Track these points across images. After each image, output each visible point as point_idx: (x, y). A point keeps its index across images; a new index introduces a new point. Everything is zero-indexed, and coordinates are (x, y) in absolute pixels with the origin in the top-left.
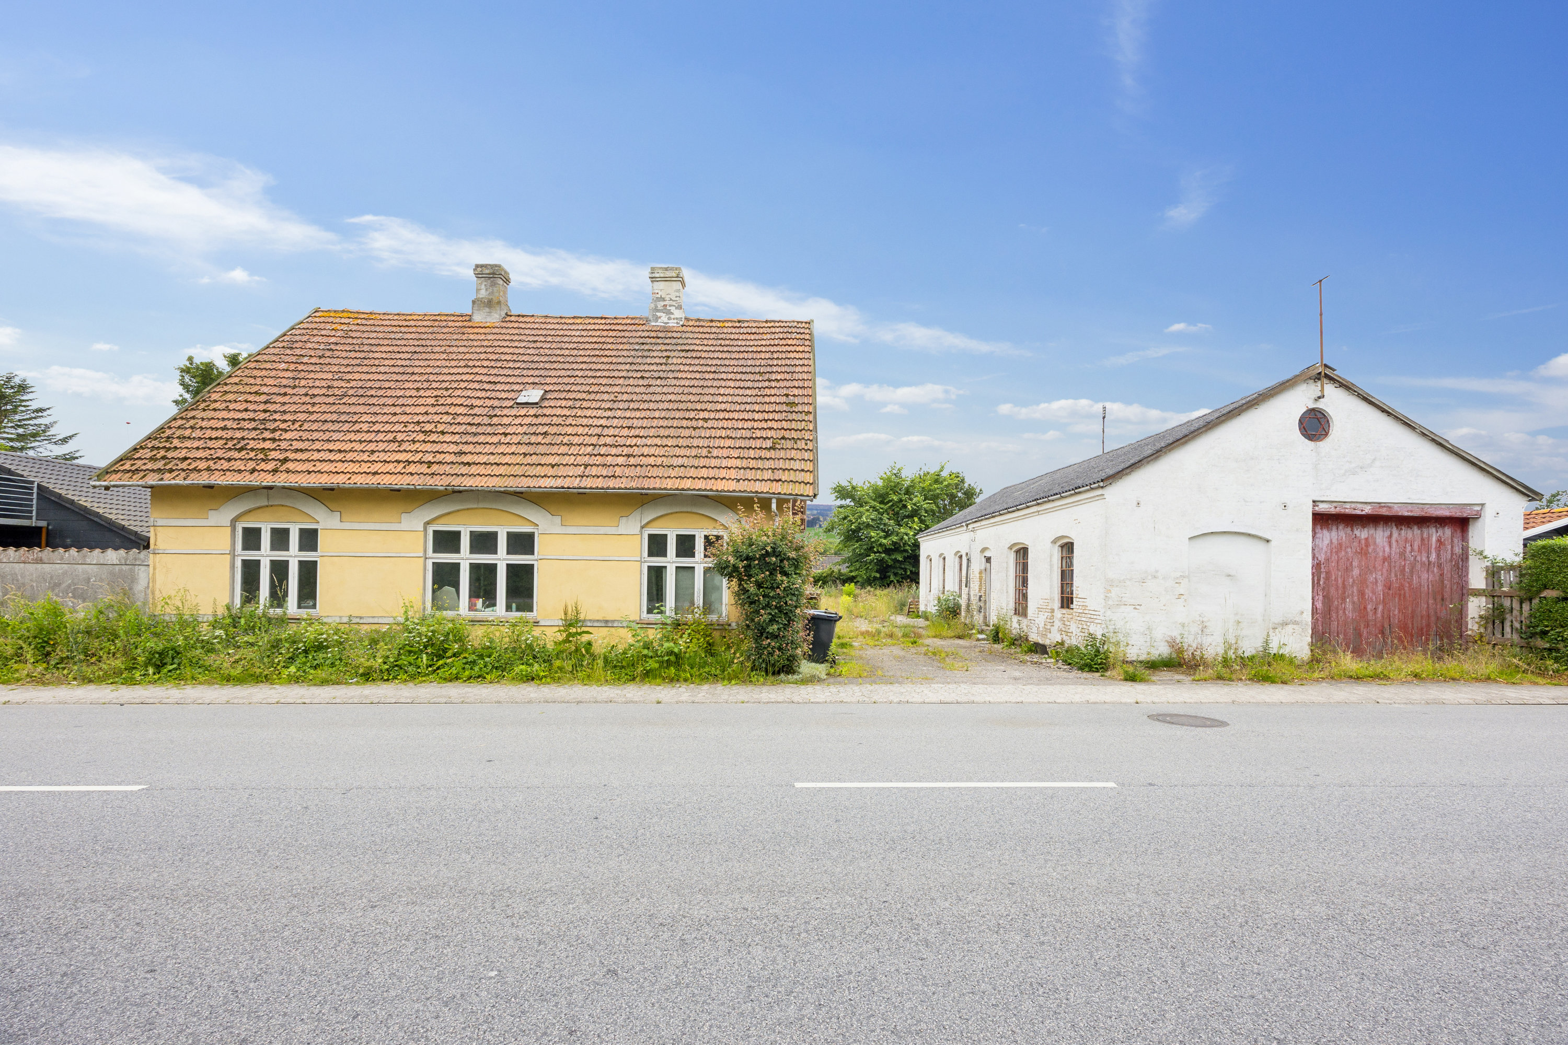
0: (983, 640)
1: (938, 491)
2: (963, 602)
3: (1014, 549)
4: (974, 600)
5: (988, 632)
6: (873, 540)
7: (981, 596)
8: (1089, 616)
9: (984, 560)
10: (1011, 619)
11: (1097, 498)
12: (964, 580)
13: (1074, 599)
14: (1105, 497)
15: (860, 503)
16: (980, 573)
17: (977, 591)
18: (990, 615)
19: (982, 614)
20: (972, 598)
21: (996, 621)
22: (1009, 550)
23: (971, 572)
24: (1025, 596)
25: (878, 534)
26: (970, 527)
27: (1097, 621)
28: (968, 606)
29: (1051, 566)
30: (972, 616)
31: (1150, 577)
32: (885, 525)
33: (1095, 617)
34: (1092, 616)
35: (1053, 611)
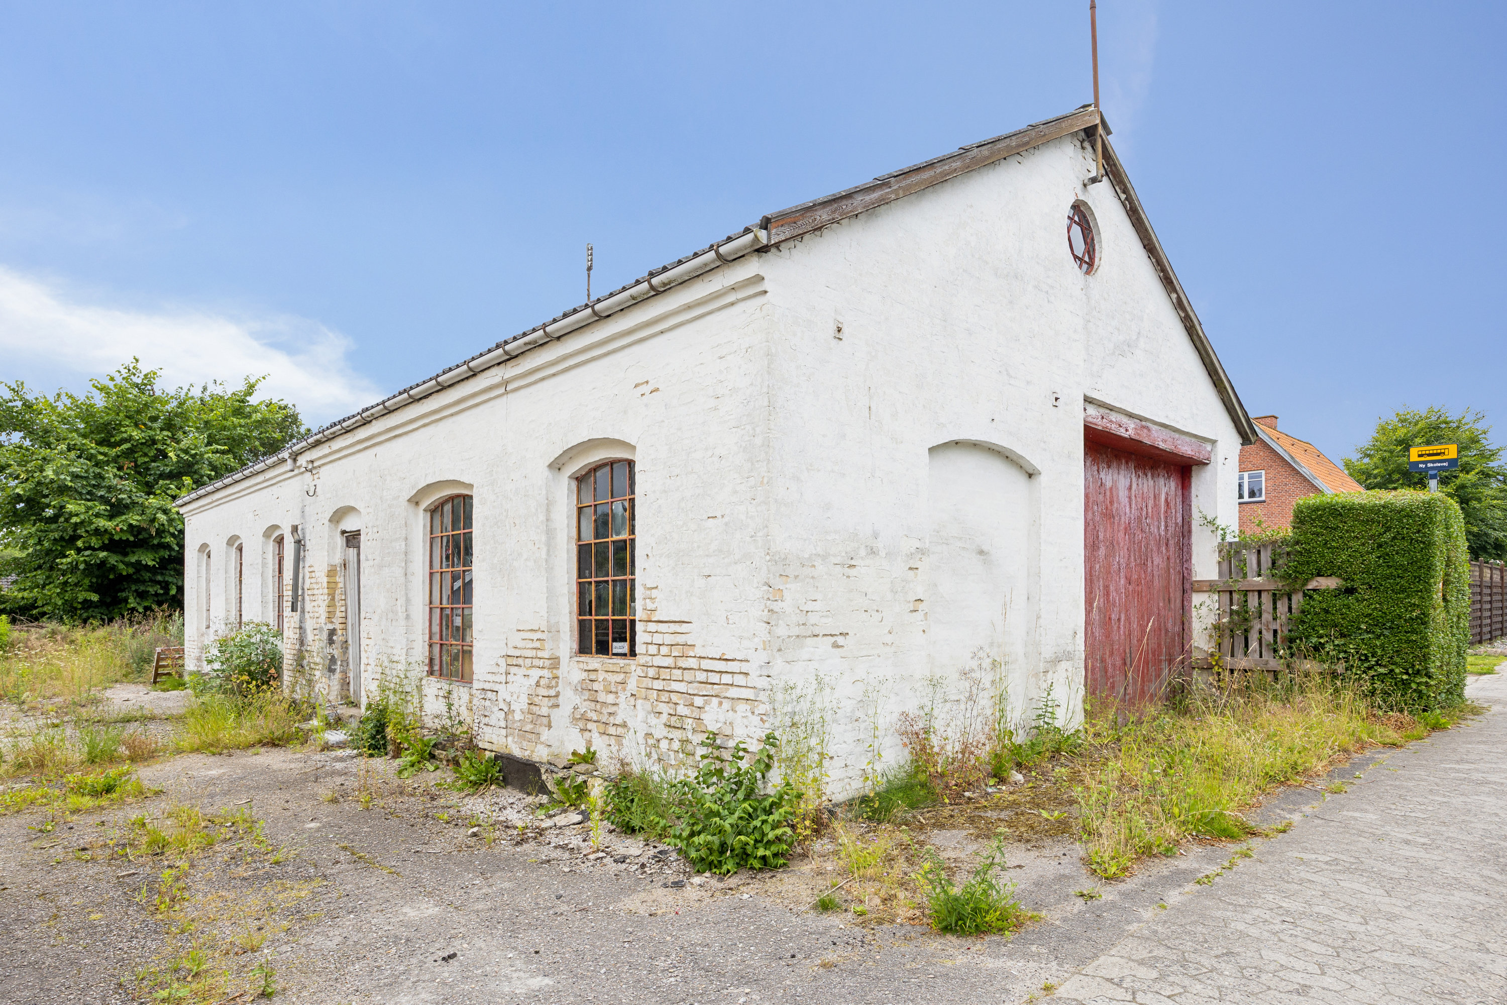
0: (341, 745)
1: (239, 431)
2: (287, 649)
3: (426, 503)
4: (316, 643)
5: (354, 724)
6: (74, 520)
7: (332, 632)
8: (701, 676)
9: (340, 541)
10: (419, 688)
11: (731, 298)
12: (288, 593)
13: (639, 627)
14: (766, 285)
15: (44, 438)
16: (331, 573)
17: (323, 619)
18: (358, 676)
19: (338, 675)
20: (310, 637)
21: (376, 696)
22: (411, 508)
23: (305, 572)
24: (463, 631)
25: (89, 508)
26: (302, 460)
27: (733, 692)
28: (300, 658)
29: (550, 533)
30: (310, 682)
31: (863, 553)
32: (110, 489)
33: (726, 679)
34: (714, 678)
35: (555, 663)
